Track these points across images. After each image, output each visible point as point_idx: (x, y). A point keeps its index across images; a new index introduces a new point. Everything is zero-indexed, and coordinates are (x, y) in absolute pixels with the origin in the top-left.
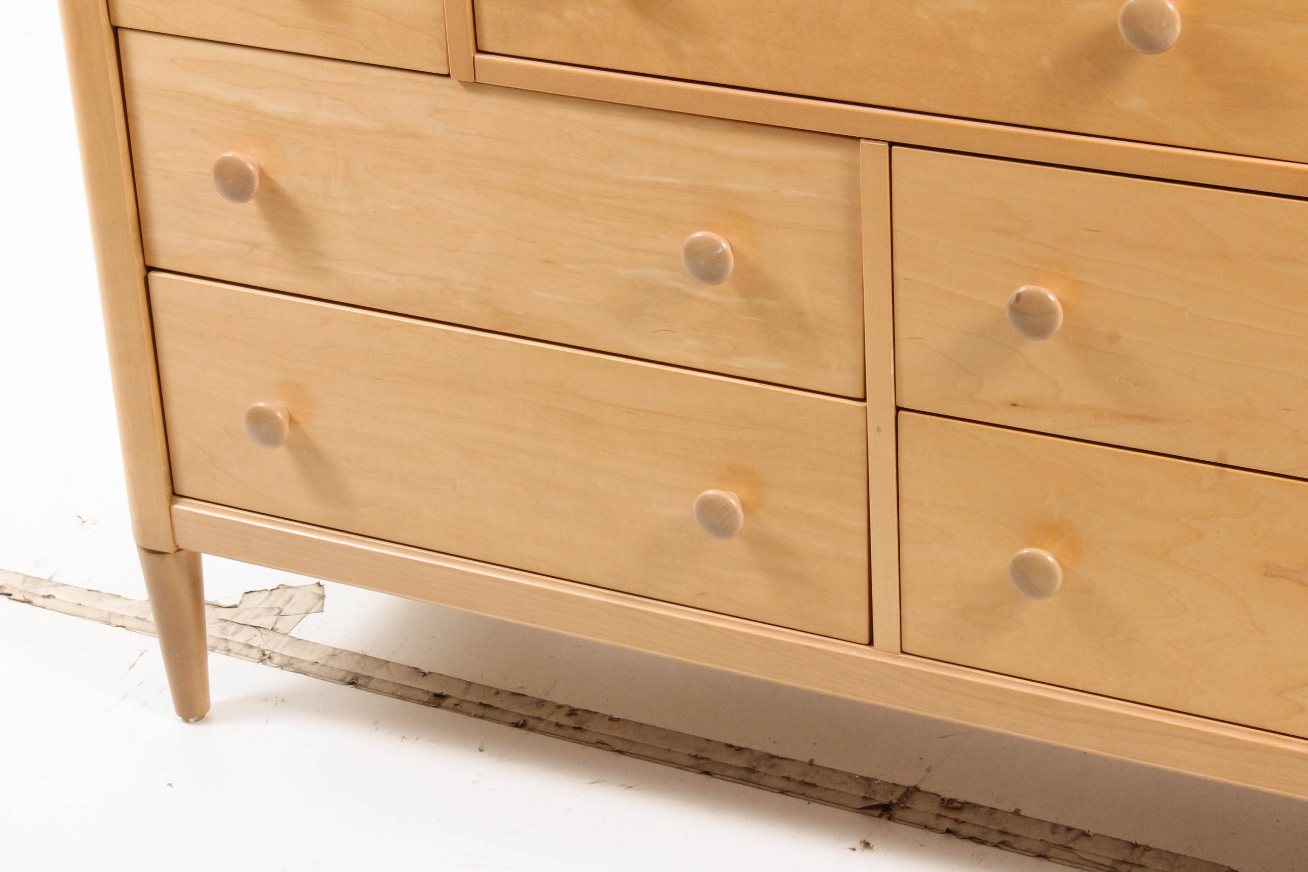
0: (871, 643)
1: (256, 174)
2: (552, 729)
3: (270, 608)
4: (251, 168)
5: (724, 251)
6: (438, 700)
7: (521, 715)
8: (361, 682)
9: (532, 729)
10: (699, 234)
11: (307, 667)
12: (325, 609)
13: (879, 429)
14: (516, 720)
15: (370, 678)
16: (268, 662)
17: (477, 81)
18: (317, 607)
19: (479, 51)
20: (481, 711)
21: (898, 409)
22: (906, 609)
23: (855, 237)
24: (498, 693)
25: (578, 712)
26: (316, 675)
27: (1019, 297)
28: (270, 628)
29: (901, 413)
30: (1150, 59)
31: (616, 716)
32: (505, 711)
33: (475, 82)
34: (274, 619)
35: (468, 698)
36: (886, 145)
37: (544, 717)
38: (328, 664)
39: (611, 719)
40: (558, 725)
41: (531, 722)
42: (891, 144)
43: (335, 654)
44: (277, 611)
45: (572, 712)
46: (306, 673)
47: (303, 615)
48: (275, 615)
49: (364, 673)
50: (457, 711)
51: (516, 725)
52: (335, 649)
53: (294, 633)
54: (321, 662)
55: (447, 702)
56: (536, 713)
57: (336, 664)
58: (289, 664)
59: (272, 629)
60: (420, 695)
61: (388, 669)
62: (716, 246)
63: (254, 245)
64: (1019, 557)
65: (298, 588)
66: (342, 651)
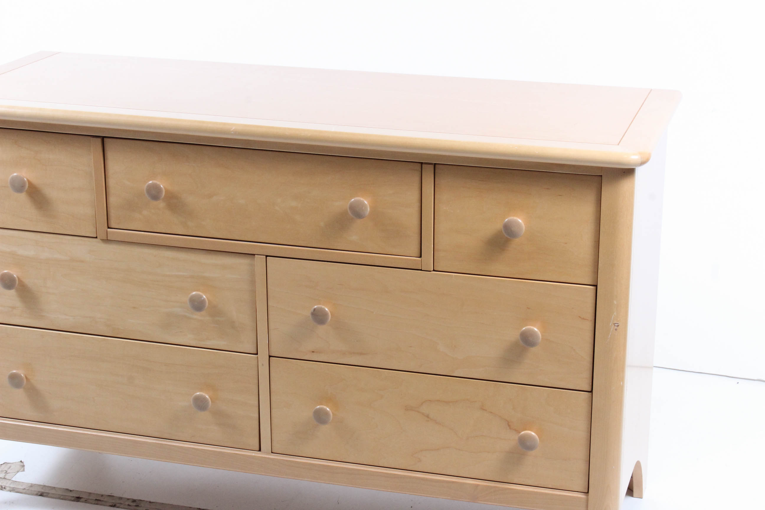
0: (260, 450)
1: (17, 279)
2: (127, 507)
3: (2, 471)
4: (15, 276)
5: (204, 299)
6: (78, 499)
7: (112, 502)
8: (45, 494)
9: (118, 507)
10: (194, 293)
11: (21, 491)
12: (25, 470)
13: (263, 365)
14: (111, 504)
15: (48, 493)
16: (4, 490)
17: (108, 239)
18: (22, 470)
19: (109, 228)
20: (97, 502)
21: (270, 356)
22: (273, 435)
23: (253, 292)
24: (102, 496)
25: (136, 501)
26: (25, 493)
27: (315, 310)
28: (3, 478)
29: (271, 358)
30: (359, 221)
31: (152, 501)
32: (106, 502)
33: (107, 240)
34: (4, 474)
35: (91, 498)
36: (265, 257)
37: (122, 503)
38: (30, 489)
39: (150, 502)
40: (129, 505)
41: (118, 505)
42: (267, 256)
43: (32, 486)
44: (5, 472)
45: (134, 501)
46: (21, 493)
47: (16, 473)
48: (5, 473)
49: (45, 492)
50: (86, 503)
51: (111, 506)
52: (31, 484)
53: (14, 479)
54: (26, 489)
55: (82, 500)
56: (120, 502)
57: (33, 489)
58: (13, 490)
59: (4, 478)
60: (70, 498)
61: (55, 490)
62: (201, 297)
63: (13, 308)
64: (317, 409)
65: (12, 463)
66: (35, 484)
